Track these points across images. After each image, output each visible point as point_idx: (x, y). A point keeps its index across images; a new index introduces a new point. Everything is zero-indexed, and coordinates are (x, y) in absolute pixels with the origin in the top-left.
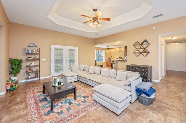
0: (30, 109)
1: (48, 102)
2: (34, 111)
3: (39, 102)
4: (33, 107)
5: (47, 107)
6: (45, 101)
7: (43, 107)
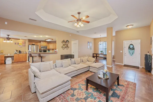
0: (131, 96)
1: (115, 90)
2: (129, 94)
3: (120, 98)
4: (128, 96)
5: (119, 88)
6: (115, 93)
7: (121, 90)
